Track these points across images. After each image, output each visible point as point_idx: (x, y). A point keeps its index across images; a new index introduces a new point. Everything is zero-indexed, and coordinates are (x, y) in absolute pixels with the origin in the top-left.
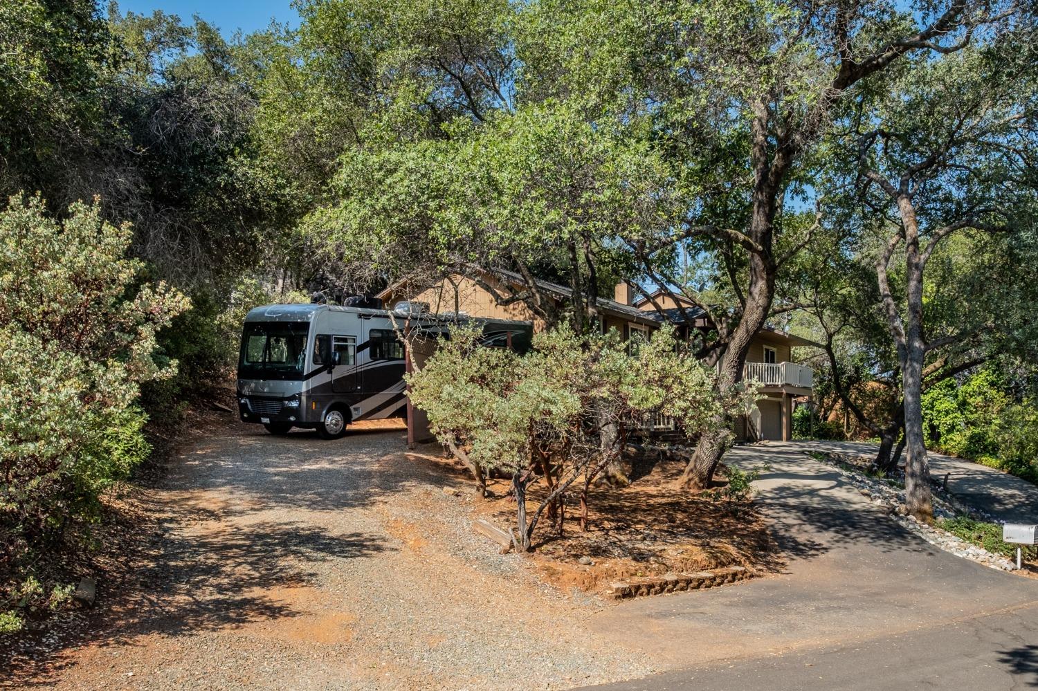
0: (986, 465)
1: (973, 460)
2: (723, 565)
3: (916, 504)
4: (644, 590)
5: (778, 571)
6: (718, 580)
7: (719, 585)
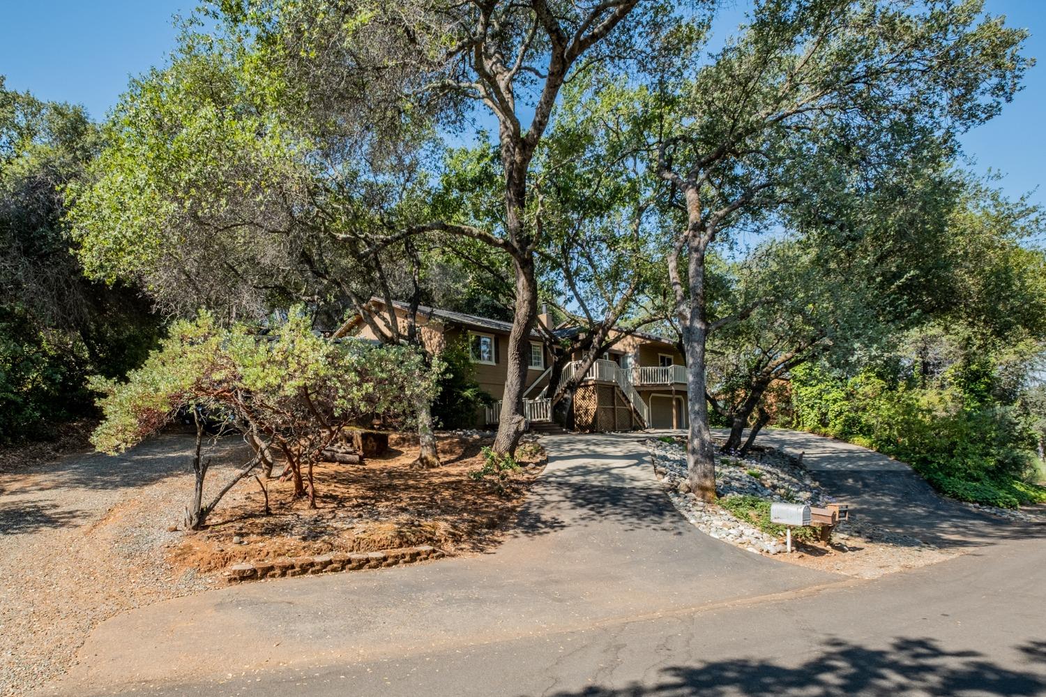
0: (859, 444)
1: (846, 441)
2: (410, 544)
3: (696, 480)
4: (278, 571)
5: (482, 550)
6: (390, 561)
7: (389, 565)
